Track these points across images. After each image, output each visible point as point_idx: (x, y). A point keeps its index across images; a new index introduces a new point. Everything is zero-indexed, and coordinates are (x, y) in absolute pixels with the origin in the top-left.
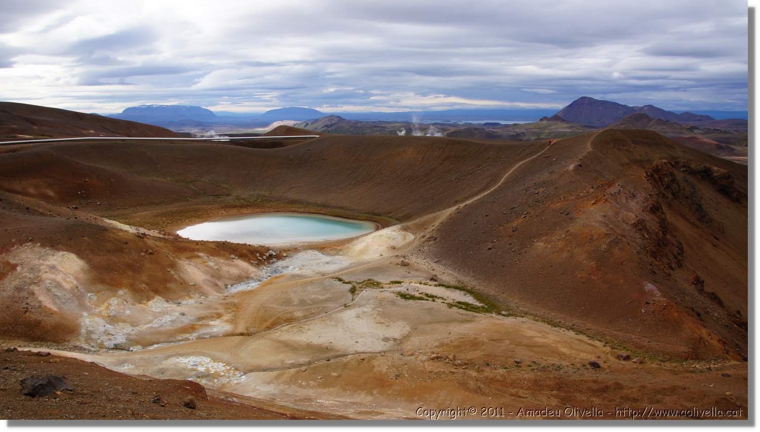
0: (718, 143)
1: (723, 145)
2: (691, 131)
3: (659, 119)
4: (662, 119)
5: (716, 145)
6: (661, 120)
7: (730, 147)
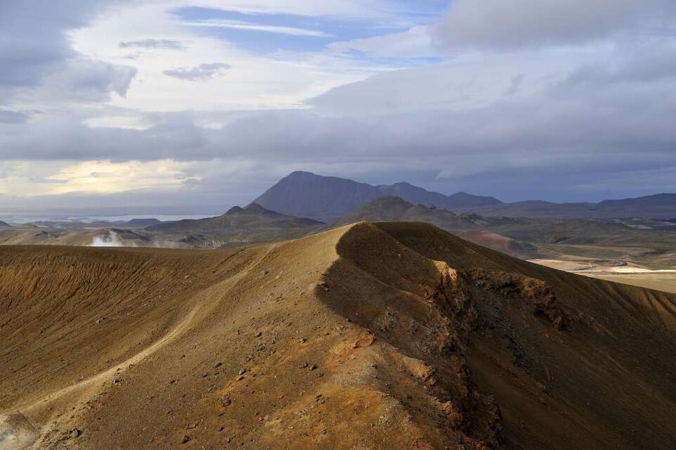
0: (512, 240)
1: (520, 242)
2: (470, 221)
3: (420, 205)
4: (425, 204)
5: (511, 242)
6: (424, 207)
7: (531, 246)
